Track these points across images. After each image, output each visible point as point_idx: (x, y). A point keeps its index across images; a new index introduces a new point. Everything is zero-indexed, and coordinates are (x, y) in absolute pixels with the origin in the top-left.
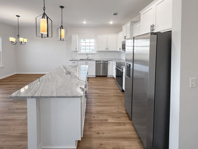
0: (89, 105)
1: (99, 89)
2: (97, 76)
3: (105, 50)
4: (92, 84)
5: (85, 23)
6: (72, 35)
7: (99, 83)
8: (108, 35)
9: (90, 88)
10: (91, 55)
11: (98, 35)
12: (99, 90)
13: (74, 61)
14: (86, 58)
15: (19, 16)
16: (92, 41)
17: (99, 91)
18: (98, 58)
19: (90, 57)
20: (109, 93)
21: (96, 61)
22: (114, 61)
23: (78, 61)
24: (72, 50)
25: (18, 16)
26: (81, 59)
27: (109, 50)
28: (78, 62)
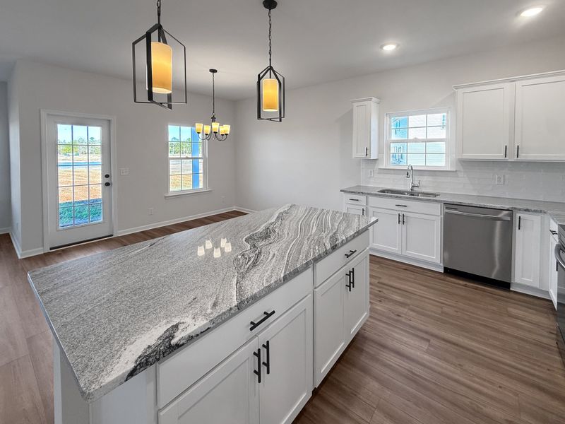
0: (339, 402)
1: (434, 341)
2: (449, 271)
3: (499, 156)
4: (408, 301)
5: (390, 48)
6: (354, 104)
7: (446, 309)
8: (519, 84)
9: (393, 316)
10: (430, 179)
11: (460, 91)
12: (425, 346)
13: (354, 192)
14: (409, 189)
15: (216, 71)
16: (436, 118)
17: (427, 352)
18: (464, 190)
19: (427, 185)
20: (480, 392)
21: (448, 205)
22: (555, 217)
23: (368, 194)
24: (354, 155)
25: (213, 71)
26: (388, 191)
27: (523, 157)
28: (371, 198)
